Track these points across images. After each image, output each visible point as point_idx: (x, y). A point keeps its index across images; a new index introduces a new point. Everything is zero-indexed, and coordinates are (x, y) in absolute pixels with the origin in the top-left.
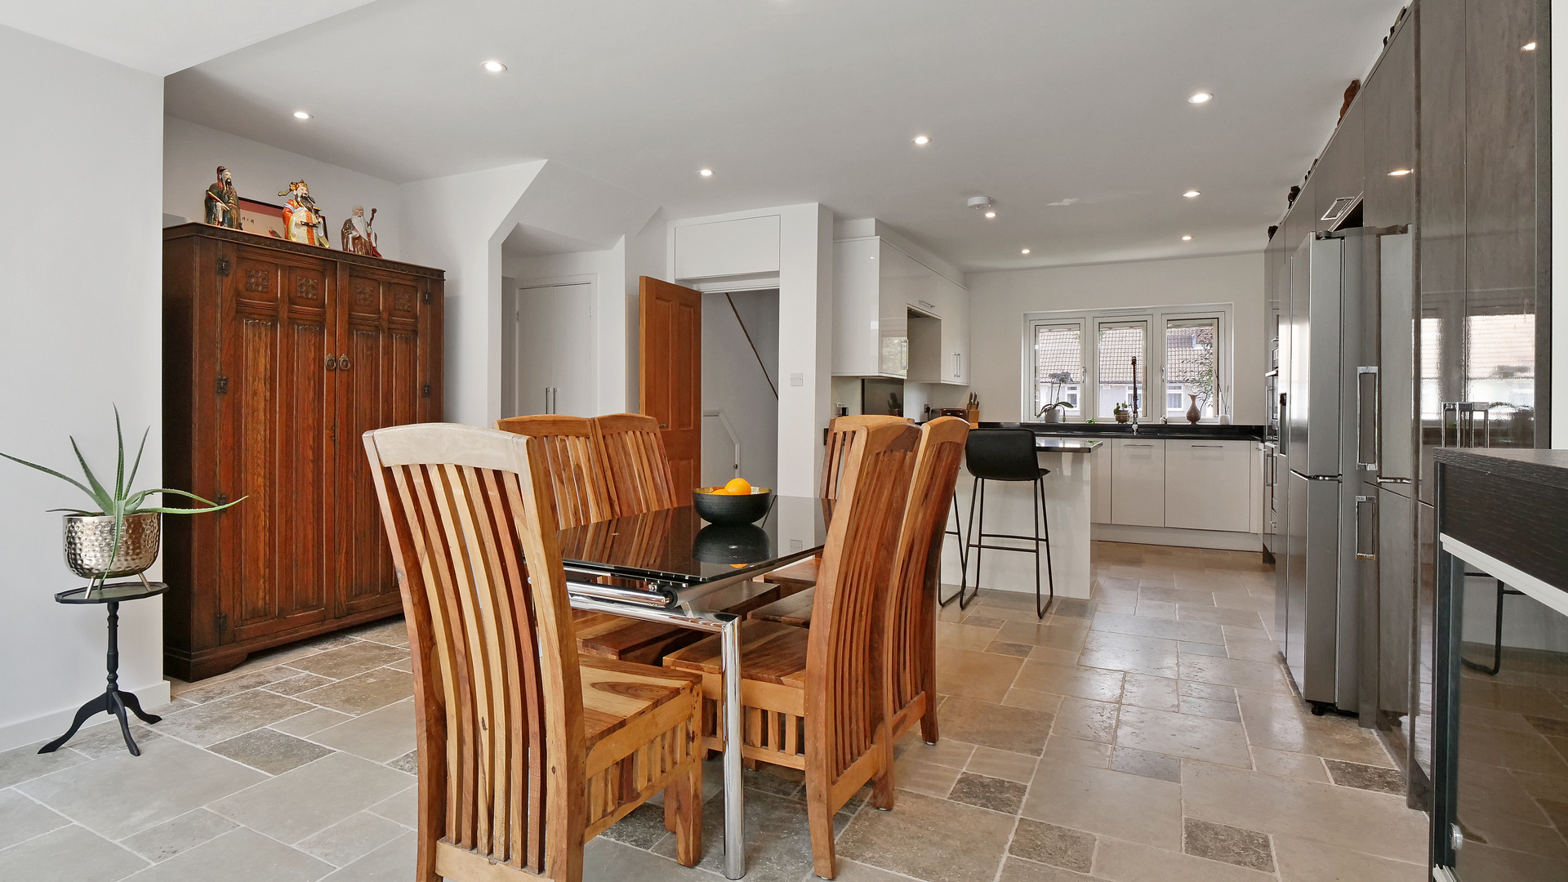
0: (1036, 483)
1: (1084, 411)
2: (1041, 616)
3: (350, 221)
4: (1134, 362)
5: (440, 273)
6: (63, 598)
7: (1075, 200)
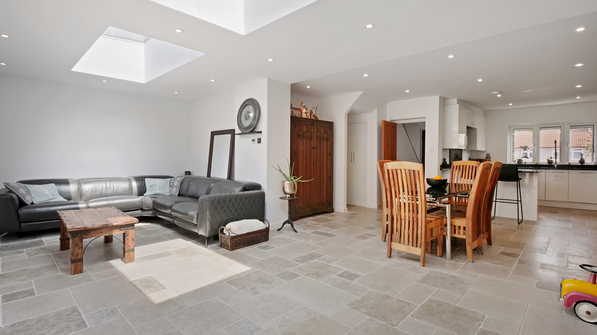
0: (517, 182)
1: (534, 160)
2: (519, 223)
3: (311, 111)
4: (555, 142)
5: (333, 123)
6: (281, 198)
7: (532, 90)
